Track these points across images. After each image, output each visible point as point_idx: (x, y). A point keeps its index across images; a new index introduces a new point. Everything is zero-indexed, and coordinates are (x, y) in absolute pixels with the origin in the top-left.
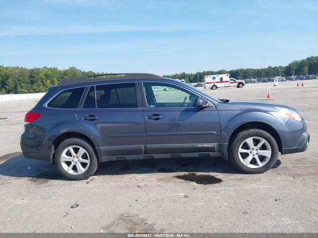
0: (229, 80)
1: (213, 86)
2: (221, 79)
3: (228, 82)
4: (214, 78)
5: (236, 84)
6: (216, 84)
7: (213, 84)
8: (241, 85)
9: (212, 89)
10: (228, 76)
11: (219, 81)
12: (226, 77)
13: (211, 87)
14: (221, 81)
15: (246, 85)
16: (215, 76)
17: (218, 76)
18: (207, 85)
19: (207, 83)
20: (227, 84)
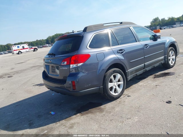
0: (28, 47)
1: (19, 52)
2: (23, 47)
3: (28, 48)
4: (18, 47)
5: (33, 49)
6: (20, 50)
7: (19, 51)
8: (36, 50)
9: (18, 54)
10: (27, 45)
11: (22, 48)
12: (26, 46)
13: (18, 53)
14: (23, 48)
15: (39, 49)
16: (19, 45)
17: (20, 46)
18: (14, 52)
19: (14, 50)
20: (27, 50)
